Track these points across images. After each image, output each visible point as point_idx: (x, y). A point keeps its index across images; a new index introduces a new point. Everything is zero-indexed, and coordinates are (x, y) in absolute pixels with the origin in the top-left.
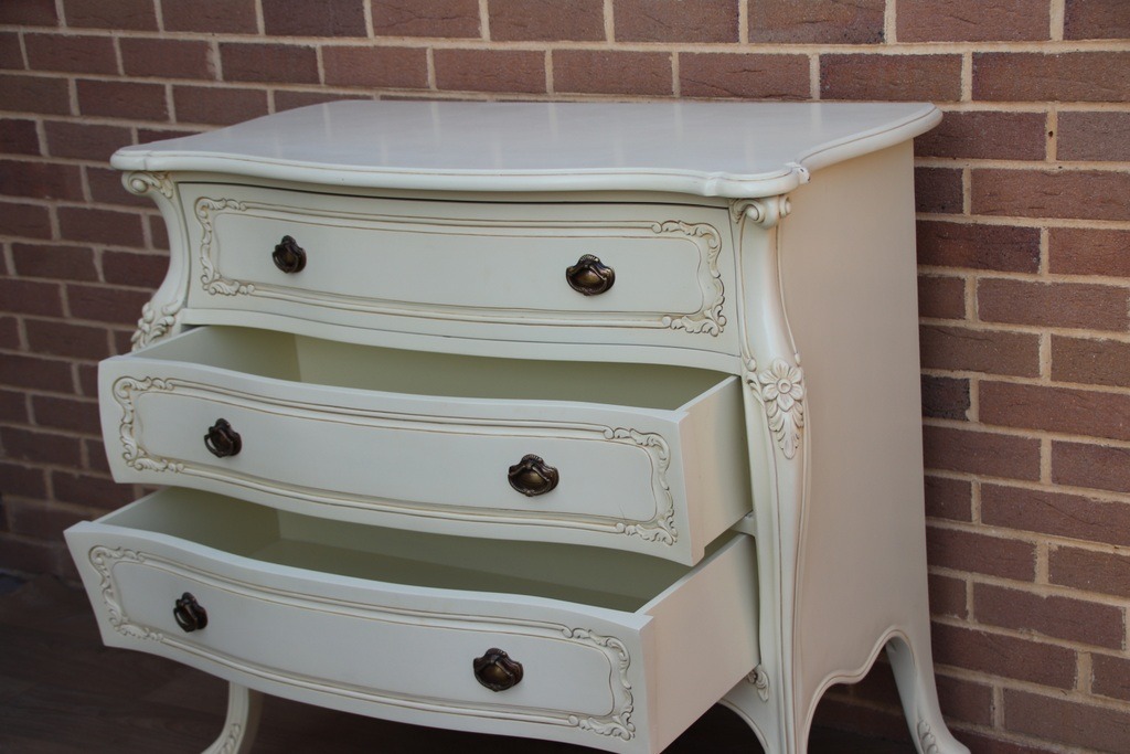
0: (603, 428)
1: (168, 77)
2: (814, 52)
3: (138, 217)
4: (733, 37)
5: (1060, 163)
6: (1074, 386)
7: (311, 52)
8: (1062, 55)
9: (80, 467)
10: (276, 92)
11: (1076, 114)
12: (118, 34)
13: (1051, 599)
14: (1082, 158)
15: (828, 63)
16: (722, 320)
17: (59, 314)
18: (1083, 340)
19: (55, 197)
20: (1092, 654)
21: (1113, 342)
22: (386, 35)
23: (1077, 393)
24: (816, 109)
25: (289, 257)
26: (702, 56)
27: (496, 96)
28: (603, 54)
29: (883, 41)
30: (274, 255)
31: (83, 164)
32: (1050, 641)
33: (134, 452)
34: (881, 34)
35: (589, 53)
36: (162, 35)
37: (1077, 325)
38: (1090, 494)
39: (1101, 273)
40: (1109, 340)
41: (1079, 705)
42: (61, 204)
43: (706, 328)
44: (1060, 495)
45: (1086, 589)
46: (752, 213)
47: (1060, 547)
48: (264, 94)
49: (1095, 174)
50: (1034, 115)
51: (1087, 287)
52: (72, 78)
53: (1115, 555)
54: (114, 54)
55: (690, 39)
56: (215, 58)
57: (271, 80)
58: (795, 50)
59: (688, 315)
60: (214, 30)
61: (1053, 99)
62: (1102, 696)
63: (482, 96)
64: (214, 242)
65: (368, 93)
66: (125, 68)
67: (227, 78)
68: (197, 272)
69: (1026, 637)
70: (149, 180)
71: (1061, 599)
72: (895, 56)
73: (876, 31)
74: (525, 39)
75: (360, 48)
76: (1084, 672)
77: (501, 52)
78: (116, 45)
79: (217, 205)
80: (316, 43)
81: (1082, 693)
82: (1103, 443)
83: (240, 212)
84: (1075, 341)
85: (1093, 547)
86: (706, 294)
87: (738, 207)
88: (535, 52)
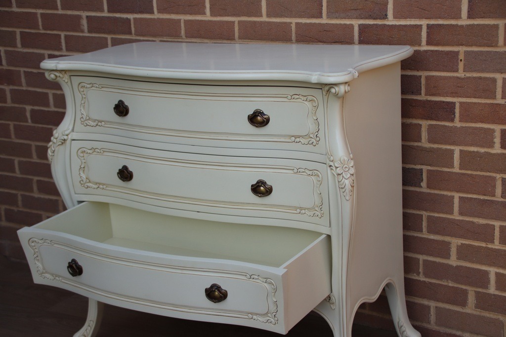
0: (293, 168)
1: (62, 30)
2: (356, 23)
3: (47, 94)
4: (320, 16)
5: (465, 73)
6: (469, 172)
7: (128, 20)
8: (467, 25)
9: (18, 206)
10: (112, 38)
11: (473, 52)
12: (40, 11)
13: (457, 267)
14: (475, 71)
15: (362, 28)
16: (318, 139)
17: (10, 137)
18: (474, 152)
19: (9, 84)
20: (475, 291)
21: (487, 152)
22: (163, 13)
23: (471, 175)
24: (356, 48)
25: (121, 109)
26: (306, 24)
27: (212, 41)
28: (261, 23)
29: (387, 18)
30: (114, 108)
31: (22, 70)
32: (456, 285)
33: (85, 180)
34: (386, 15)
35: (255, 22)
36: (60, 12)
37: (471, 145)
38: (476, 220)
39: (482, 122)
40: (485, 152)
41: (468, 314)
42: (12, 87)
43: (310, 142)
44: (462, 220)
45: (473, 262)
46: (333, 90)
47: (462, 244)
48: (106, 39)
49: (480, 78)
50: (454, 52)
51: (476, 128)
52: (18, 31)
53: (486, 247)
54: (38, 20)
55: (301, 17)
56: (84, 22)
57: (109, 33)
58: (347, 22)
59: (302, 137)
60: (84, 10)
61: (462, 45)
62: (479, 310)
63: (206, 41)
64: (86, 103)
65: (154, 39)
66: (43, 27)
67: (89, 32)
68: (79, 116)
69: (445, 283)
70: (58, 74)
71: (462, 267)
72: (392, 25)
73: (384, 14)
74: (226, 16)
75: (151, 19)
76: (471, 299)
77: (215, 21)
78: (39, 16)
79: (88, 86)
80: (131, 16)
81: (470, 308)
82: (482, 197)
83: (99, 89)
84: (470, 152)
85: (476, 244)
86: (311, 127)
87: (327, 88)
88: (230, 21)
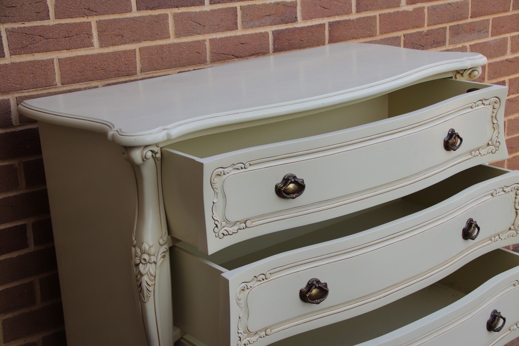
2: (270, 30)
4: (235, 27)
8: (356, 19)
15: (276, 35)
26: (221, 39)
27: (104, 82)
28: (170, 46)
29: (297, 21)
34: (296, 18)
35: (162, 46)
55: (215, 31)
58: (263, 30)
72: (302, 27)
73: (294, 17)
74: (121, 44)
77: (108, 54)
79: (227, 170)
83: (244, 170)
88: (129, 50)
